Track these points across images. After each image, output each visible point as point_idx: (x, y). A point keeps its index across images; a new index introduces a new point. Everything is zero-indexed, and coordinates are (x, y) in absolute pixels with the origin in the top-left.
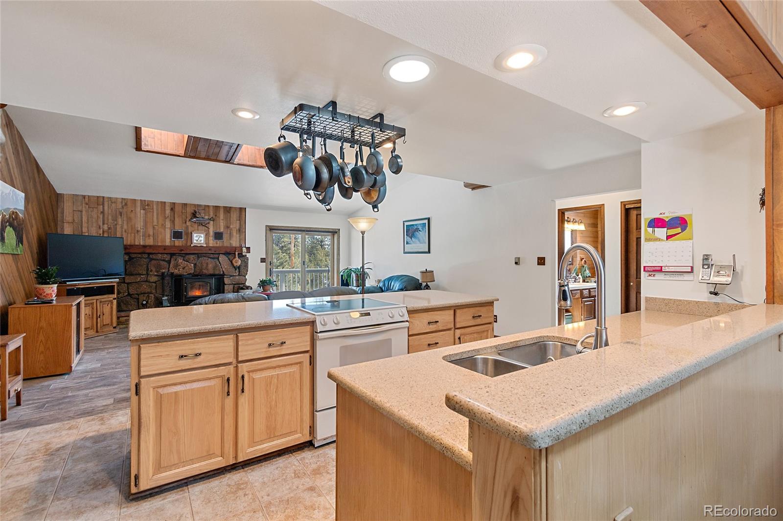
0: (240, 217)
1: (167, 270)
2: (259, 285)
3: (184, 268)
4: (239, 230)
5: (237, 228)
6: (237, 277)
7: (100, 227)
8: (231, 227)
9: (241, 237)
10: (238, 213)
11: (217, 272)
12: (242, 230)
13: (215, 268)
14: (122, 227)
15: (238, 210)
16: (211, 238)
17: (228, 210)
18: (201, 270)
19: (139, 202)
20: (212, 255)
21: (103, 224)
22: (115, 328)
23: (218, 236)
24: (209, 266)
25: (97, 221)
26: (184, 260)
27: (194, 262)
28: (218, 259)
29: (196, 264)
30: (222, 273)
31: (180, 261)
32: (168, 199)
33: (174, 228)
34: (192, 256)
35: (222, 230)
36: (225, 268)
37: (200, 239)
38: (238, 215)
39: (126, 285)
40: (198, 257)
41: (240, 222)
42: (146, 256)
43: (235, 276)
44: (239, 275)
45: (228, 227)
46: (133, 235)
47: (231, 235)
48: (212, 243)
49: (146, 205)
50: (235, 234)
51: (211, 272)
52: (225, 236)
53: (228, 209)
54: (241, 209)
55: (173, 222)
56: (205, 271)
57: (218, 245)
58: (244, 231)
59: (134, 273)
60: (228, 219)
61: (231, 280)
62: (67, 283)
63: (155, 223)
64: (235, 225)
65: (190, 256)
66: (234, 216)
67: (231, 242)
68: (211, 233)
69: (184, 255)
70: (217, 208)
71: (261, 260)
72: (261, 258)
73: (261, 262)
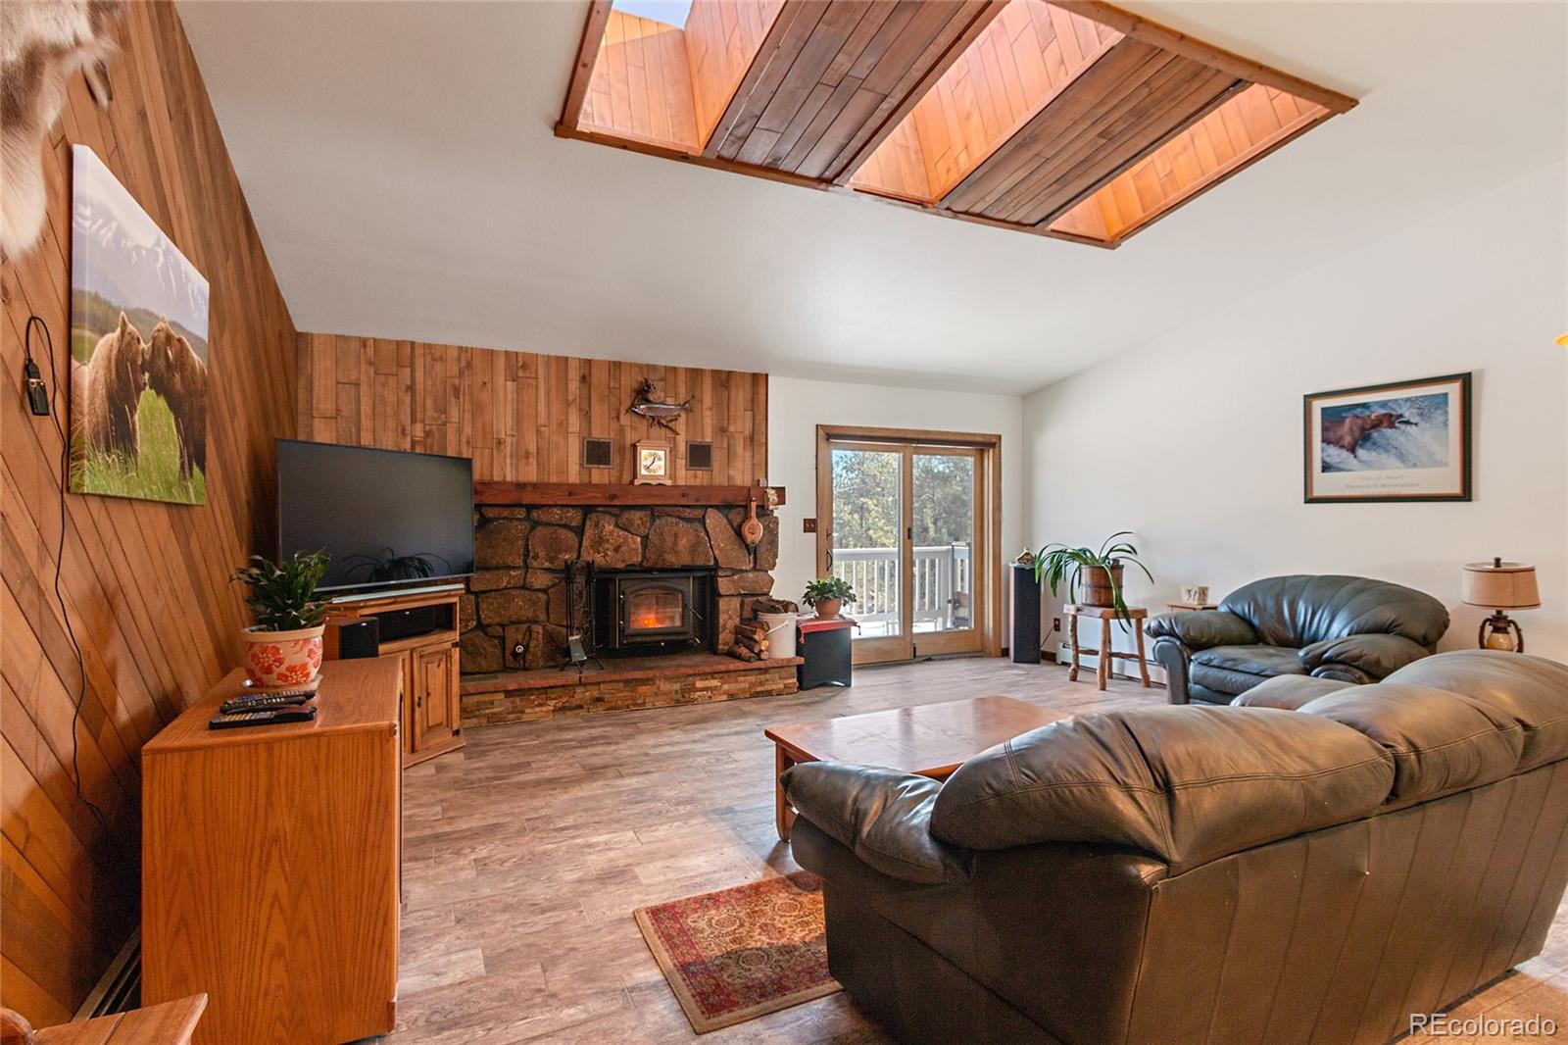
0: (753, 400)
1: (575, 555)
2: (808, 598)
3: (617, 549)
4: (752, 439)
5: (747, 433)
6: (751, 575)
7: (403, 430)
8: (732, 429)
9: (757, 456)
10: (748, 388)
11: (700, 562)
12: (757, 440)
13: (694, 548)
14: (460, 431)
15: (749, 380)
16: (682, 463)
17: (724, 380)
18: (661, 553)
19: (502, 358)
20: (688, 510)
21: (413, 421)
22: (457, 733)
23: (699, 455)
24: (680, 543)
25: (397, 413)
26: (617, 525)
27: (643, 531)
28: (702, 521)
29: (647, 537)
30: (712, 563)
31: (609, 528)
32: (575, 351)
33: (590, 434)
34: (639, 514)
35: (708, 440)
36: (721, 550)
37: (657, 463)
38: (749, 395)
39: (472, 597)
40: (653, 518)
41: (754, 416)
42: (521, 513)
43: (746, 571)
44: (755, 569)
45: (723, 430)
46: (487, 452)
47: (730, 453)
48: (685, 477)
49: (520, 366)
50: (740, 450)
51: (685, 559)
52: (717, 456)
53: (724, 377)
54: (755, 376)
55: (586, 415)
56: (671, 559)
57: (698, 482)
58: (764, 441)
59: (494, 562)
60: (723, 408)
61: (734, 582)
62: (336, 601)
63: (542, 420)
64: (741, 425)
65: (632, 512)
66: (740, 396)
67: (732, 473)
68: (682, 447)
69: (616, 511)
70: (695, 374)
71: (805, 526)
72: (805, 520)
73: (805, 531)
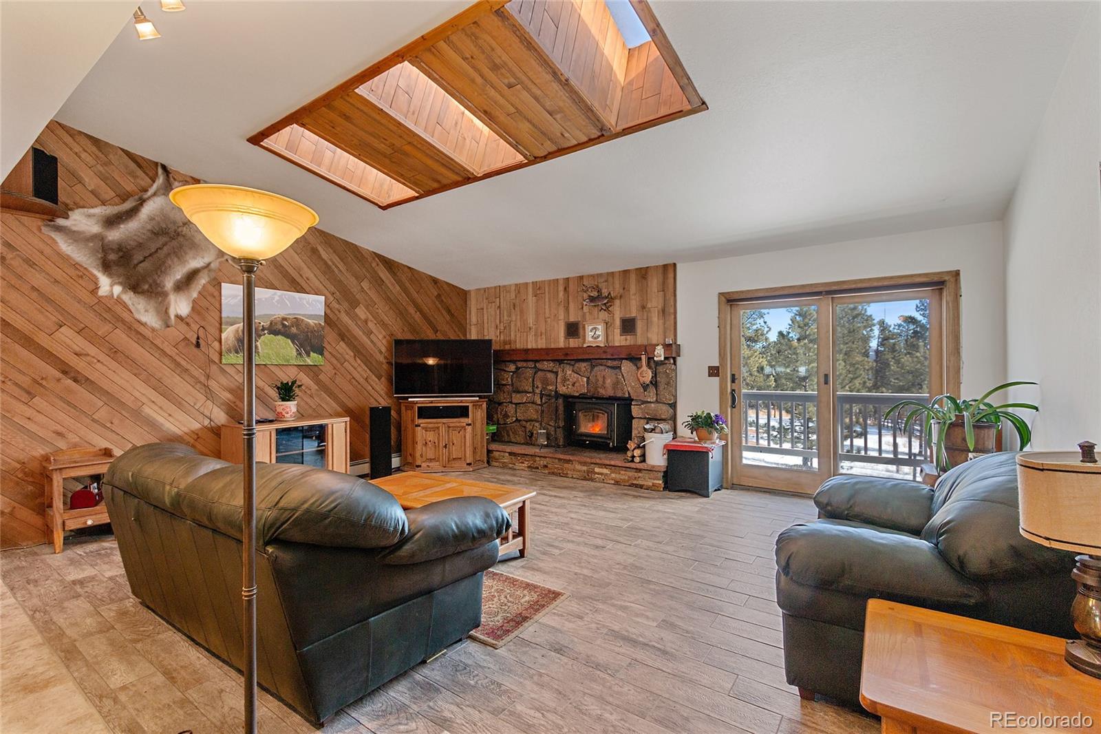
0: (664, 283)
1: (555, 387)
3: (573, 385)
4: (663, 311)
5: (660, 307)
6: (653, 405)
7: (497, 326)
8: (649, 306)
9: (668, 323)
10: (661, 276)
11: (619, 394)
12: (668, 312)
13: (616, 384)
14: (516, 325)
15: (661, 271)
16: (618, 331)
17: (643, 273)
18: (596, 388)
19: (531, 284)
20: (610, 361)
21: (500, 323)
22: (469, 464)
23: (628, 326)
24: (607, 381)
25: (495, 319)
26: (573, 371)
27: (587, 374)
28: (620, 368)
29: (589, 378)
30: (627, 396)
31: (569, 372)
32: (561, 276)
33: (568, 319)
34: (584, 364)
35: (633, 315)
36: (632, 387)
37: (593, 333)
38: (661, 280)
39: (514, 406)
40: (593, 367)
41: (665, 296)
42: (531, 364)
43: (650, 402)
44: (657, 402)
45: (643, 307)
46: (525, 334)
47: (648, 322)
48: (619, 340)
49: (538, 287)
50: (655, 319)
51: (610, 393)
52: (639, 325)
53: (643, 272)
54: (665, 267)
55: (567, 309)
56: (602, 392)
57: (628, 343)
58: (672, 311)
59: (521, 390)
60: (643, 291)
61: (641, 409)
63: (547, 315)
64: (655, 302)
65: (580, 363)
66: (654, 283)
67: (649, 335)
68: (618, 322)
69: (573, 363)
70: (626, 273)
71: (709, 372)
72: (709, 367)
73: (709, 376)
